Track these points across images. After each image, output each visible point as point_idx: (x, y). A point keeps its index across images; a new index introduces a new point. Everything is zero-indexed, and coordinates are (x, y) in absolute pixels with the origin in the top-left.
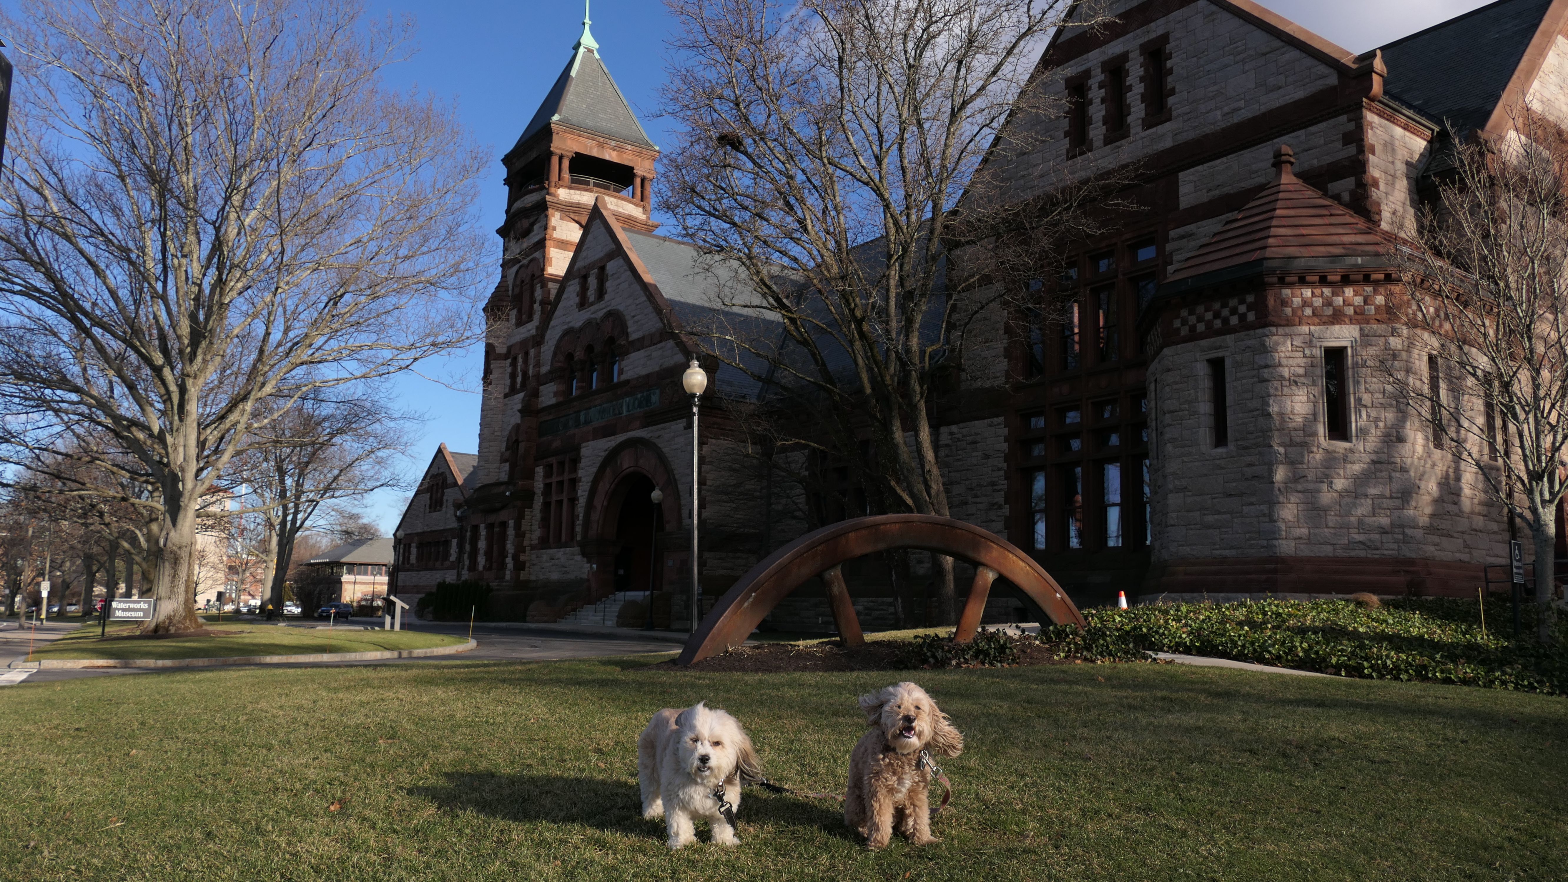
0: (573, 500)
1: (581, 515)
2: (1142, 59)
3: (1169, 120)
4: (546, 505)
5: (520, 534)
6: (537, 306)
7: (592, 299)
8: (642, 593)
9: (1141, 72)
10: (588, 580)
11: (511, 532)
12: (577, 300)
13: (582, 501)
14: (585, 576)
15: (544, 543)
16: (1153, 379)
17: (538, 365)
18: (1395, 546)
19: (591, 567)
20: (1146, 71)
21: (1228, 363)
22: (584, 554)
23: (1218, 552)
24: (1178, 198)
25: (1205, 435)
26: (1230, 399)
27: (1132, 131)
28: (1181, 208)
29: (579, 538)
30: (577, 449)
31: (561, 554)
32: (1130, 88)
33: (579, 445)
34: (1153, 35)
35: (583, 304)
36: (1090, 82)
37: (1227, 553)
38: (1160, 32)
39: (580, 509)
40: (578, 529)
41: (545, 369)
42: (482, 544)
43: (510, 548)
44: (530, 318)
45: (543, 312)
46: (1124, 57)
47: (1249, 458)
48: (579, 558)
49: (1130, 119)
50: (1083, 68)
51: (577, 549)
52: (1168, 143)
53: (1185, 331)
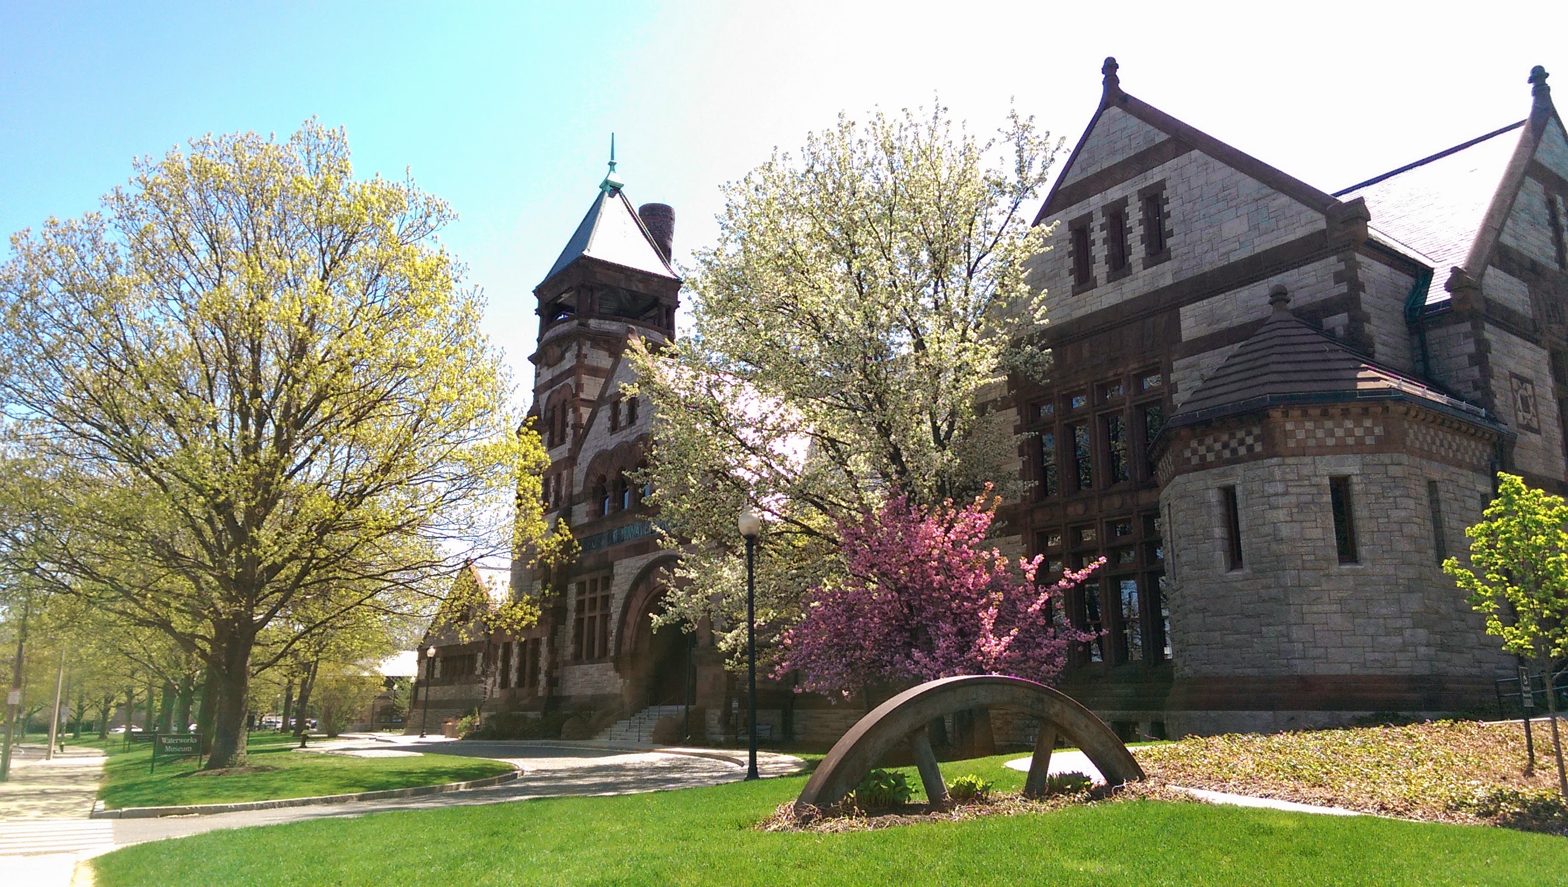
0: (606, 617)
1: (614, 631)
2: (1140, 204)
3: (1169, 259)
4: (579, 622)
5: (553, 650)
6: (569, 431)
7: (623, 424)
8: (675, 708)
9: (1140, 215)
10: (621, 695)
11: (544, 649)
12: (609, 424)
13: (615, 617)
14: (618, 692)
15: (577, 659)
16: (1167, 503)
17: (571, 485)
18: (1409, 664)
19: (624, 682)
20: (1145, 214)
21: (1239, 491)
22: (617, 669)
23: (1240, 671)
24: (1180, 331)
25: (1220, 558)
26: (1243, 525)
27: (1134, 270)
28: (1184, 339)
29: (612, 654)
30: (611, 567)
31: (593, 670)
32: (1130, 230)
33: (612, 563)
34: (1151, 182)
35: (614, 428)
36: (1092, 225)
37: (1249, 671)
38: (1157, 179)
39: (613, 626)
40: (611, 644)
41: (577, 490)
42: (514, 662)
43: (543, 664)
44: (563, 441)
45: (575, 434)
46: (1124, 202)
47: (1264, 581)
48: (612, 673)
49: (1131, 259)
50: (1086, 211)
51: (611, 664)
52: (1168, 281)
53: (1195, 461)
